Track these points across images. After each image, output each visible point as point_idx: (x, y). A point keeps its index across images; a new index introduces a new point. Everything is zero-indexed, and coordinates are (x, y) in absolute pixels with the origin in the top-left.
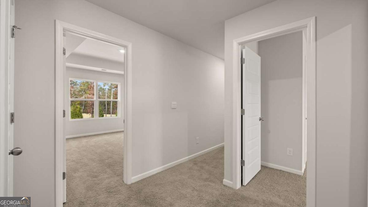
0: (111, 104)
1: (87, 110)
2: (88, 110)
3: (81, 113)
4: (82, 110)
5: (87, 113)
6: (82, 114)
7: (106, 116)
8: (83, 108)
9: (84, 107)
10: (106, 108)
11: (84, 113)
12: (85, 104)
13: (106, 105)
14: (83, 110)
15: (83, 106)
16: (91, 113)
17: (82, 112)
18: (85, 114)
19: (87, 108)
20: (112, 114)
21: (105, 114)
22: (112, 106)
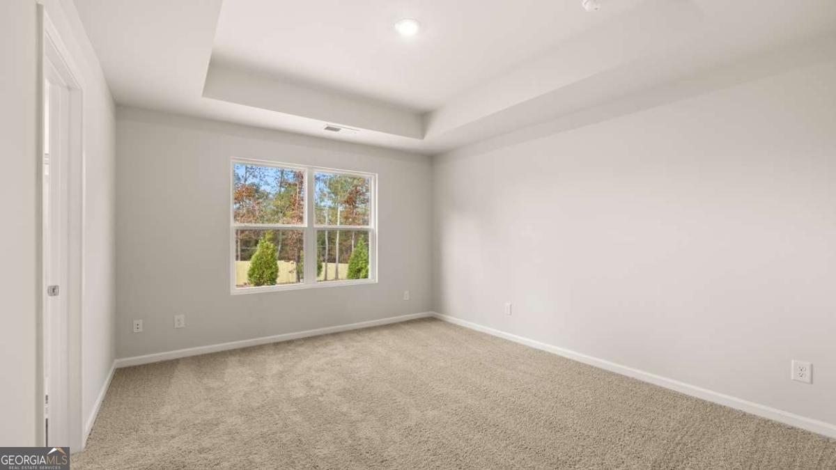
0: (337, 241)
1: (287, 253)
2: (290, 252)
3: (275, 260)
4: (277, 254)
5: (288, 259)
6: (276, 264)
7: (326, 266)
8: (279, 248)
9: (282, 246)
10: (327, 248)
11: (281, 259)
12: (283, 240)
13: (327, 243)
14: (280, 252)
15: (280, 243)
16: (295, 259)
17: (277, 258)
18: (282, 261)
19: (288, 248)
20: (340, 262)
21: (324, 261)
22: (340, 244)
